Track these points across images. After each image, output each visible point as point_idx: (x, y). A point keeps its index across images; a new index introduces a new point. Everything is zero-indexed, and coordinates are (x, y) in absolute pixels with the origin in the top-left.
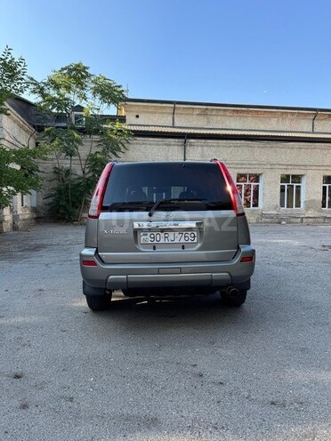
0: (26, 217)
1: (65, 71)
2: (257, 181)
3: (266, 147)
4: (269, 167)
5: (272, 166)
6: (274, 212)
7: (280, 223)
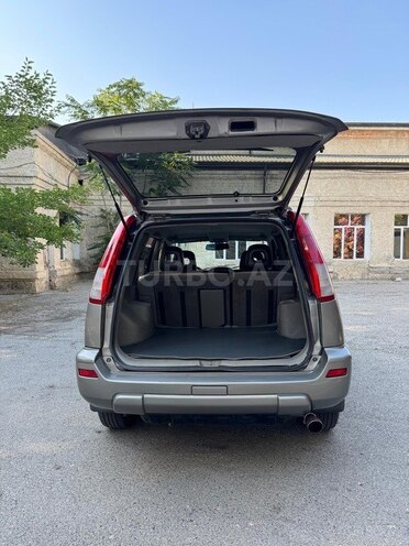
0: (66, 272)
1: (115, 89)
2: (363, 223)
3: (375, 178)
4: (378, 204)
5: (383, 204)
6: (386, 265)
7: (393, 279)
